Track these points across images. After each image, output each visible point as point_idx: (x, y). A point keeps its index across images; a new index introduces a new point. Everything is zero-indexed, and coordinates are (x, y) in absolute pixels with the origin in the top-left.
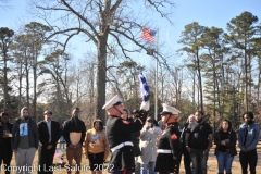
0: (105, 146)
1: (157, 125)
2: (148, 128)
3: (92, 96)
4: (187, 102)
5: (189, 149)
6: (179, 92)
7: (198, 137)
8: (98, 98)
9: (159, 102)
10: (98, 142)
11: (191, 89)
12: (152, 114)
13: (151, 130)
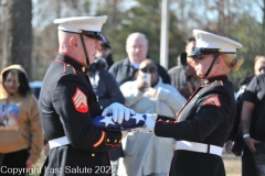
2: (142, 89)
4: (247, 21)
5: (252, 143)
8: (13, 11)
9: (172, 18)
12: (153, 53)
13: (150, 92)
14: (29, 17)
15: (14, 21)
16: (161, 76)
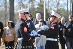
0: (15, 37)
1: (45, 24)
2: (40, 26)
3: (6, 7)
4: (63, 10)
6: (58, 4)
7: (71, 31)
8: (10, 9)
9: (46, 10)
10: (10, 35)
11: (66, 2)
12: (42, 18)
13: (42, 27)
14: (14, 10)
15: (10, 11)
16: (44, 23)
